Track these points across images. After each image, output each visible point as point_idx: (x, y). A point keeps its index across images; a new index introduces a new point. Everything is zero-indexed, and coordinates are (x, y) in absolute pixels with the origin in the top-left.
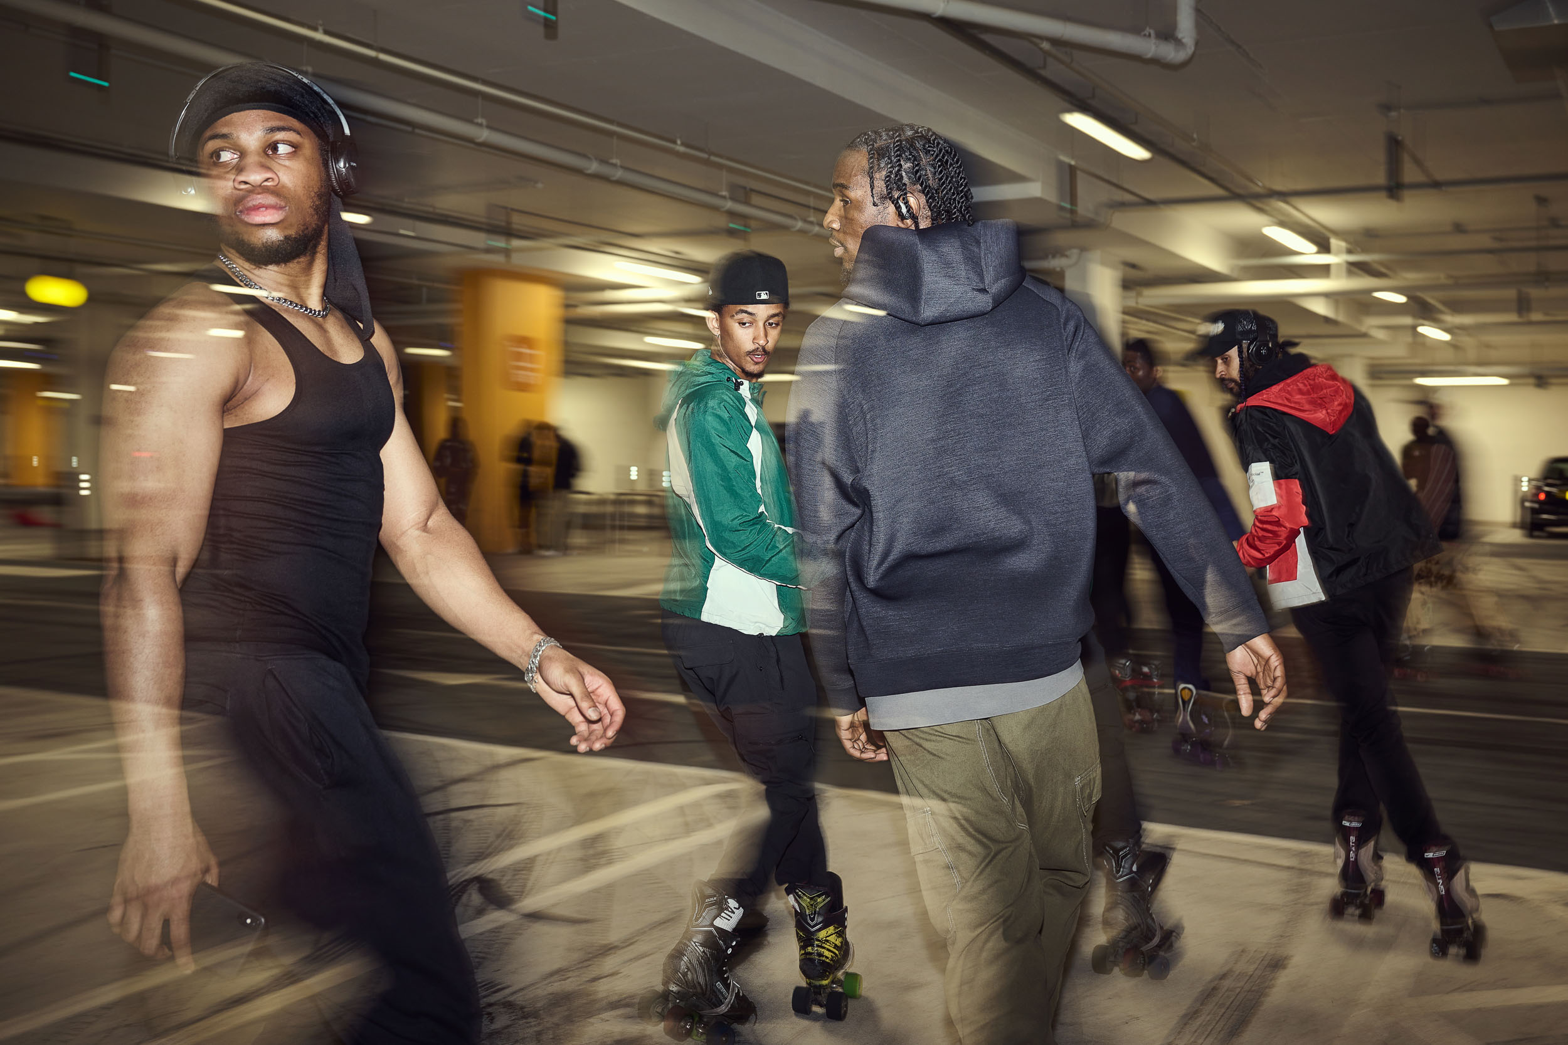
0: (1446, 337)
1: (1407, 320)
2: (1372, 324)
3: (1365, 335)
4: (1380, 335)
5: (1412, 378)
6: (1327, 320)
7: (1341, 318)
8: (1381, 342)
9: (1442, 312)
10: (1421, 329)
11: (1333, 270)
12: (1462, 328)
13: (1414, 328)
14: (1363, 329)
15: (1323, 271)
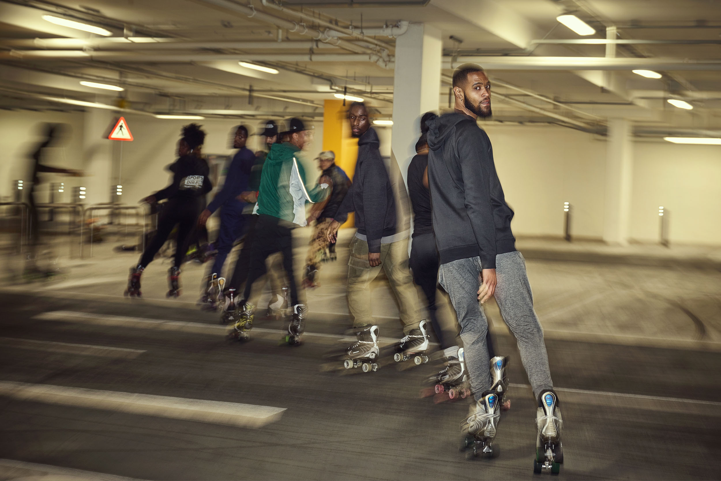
0: (689, 107)
1: (661, 94)
2: (635, 95)
3: (631, 104)
4: (642, 103)
5: (662, 137)
6: (603, 90)
7: (611, 88)
8: (642, 109)
9: (687, 89)
10: (670, 101)
11: (608, 50)
12: (701, 101)
13: (665, 99)
14: (630, 99)
15: (600, 50)
